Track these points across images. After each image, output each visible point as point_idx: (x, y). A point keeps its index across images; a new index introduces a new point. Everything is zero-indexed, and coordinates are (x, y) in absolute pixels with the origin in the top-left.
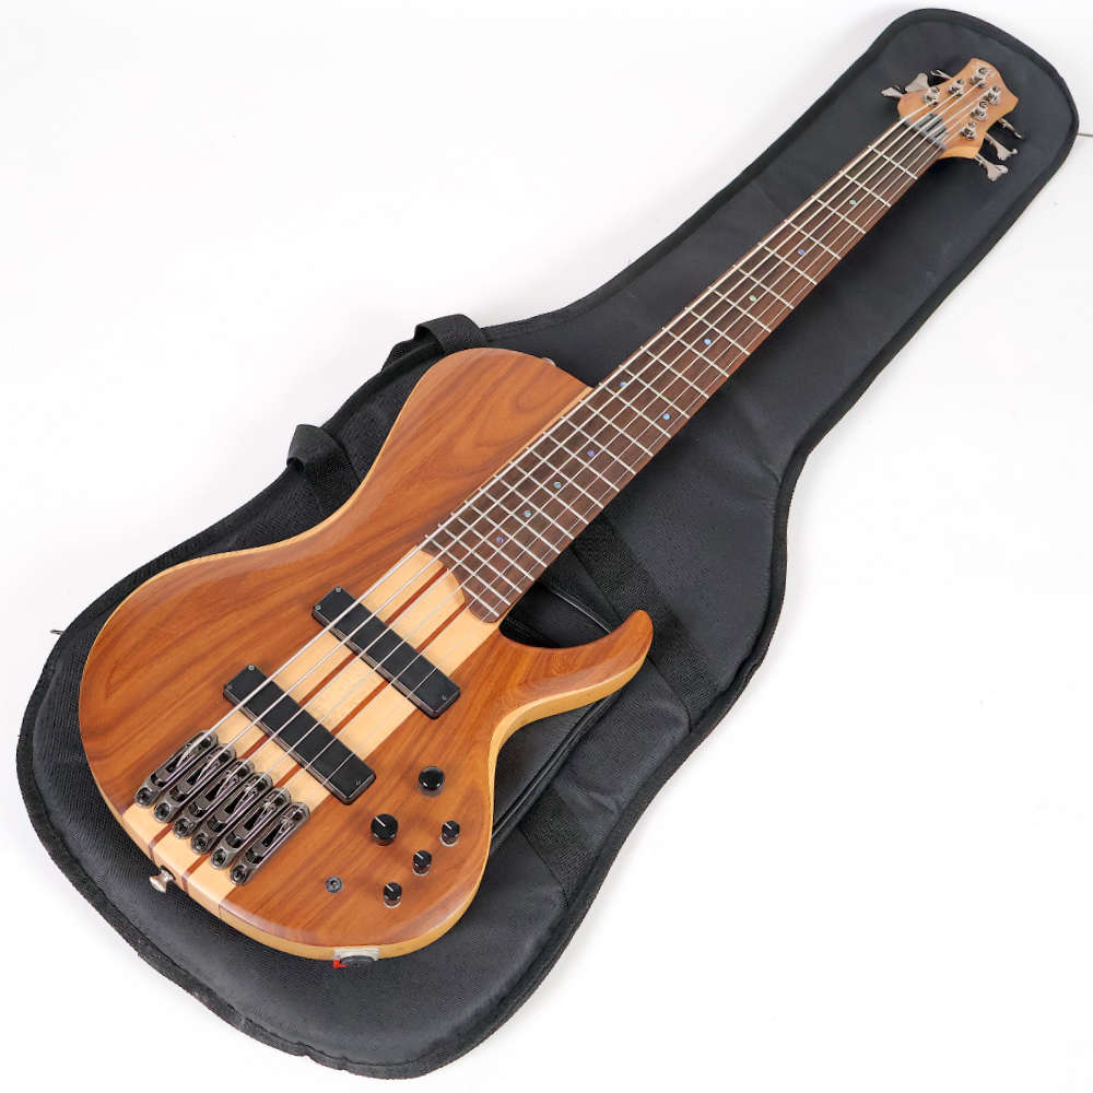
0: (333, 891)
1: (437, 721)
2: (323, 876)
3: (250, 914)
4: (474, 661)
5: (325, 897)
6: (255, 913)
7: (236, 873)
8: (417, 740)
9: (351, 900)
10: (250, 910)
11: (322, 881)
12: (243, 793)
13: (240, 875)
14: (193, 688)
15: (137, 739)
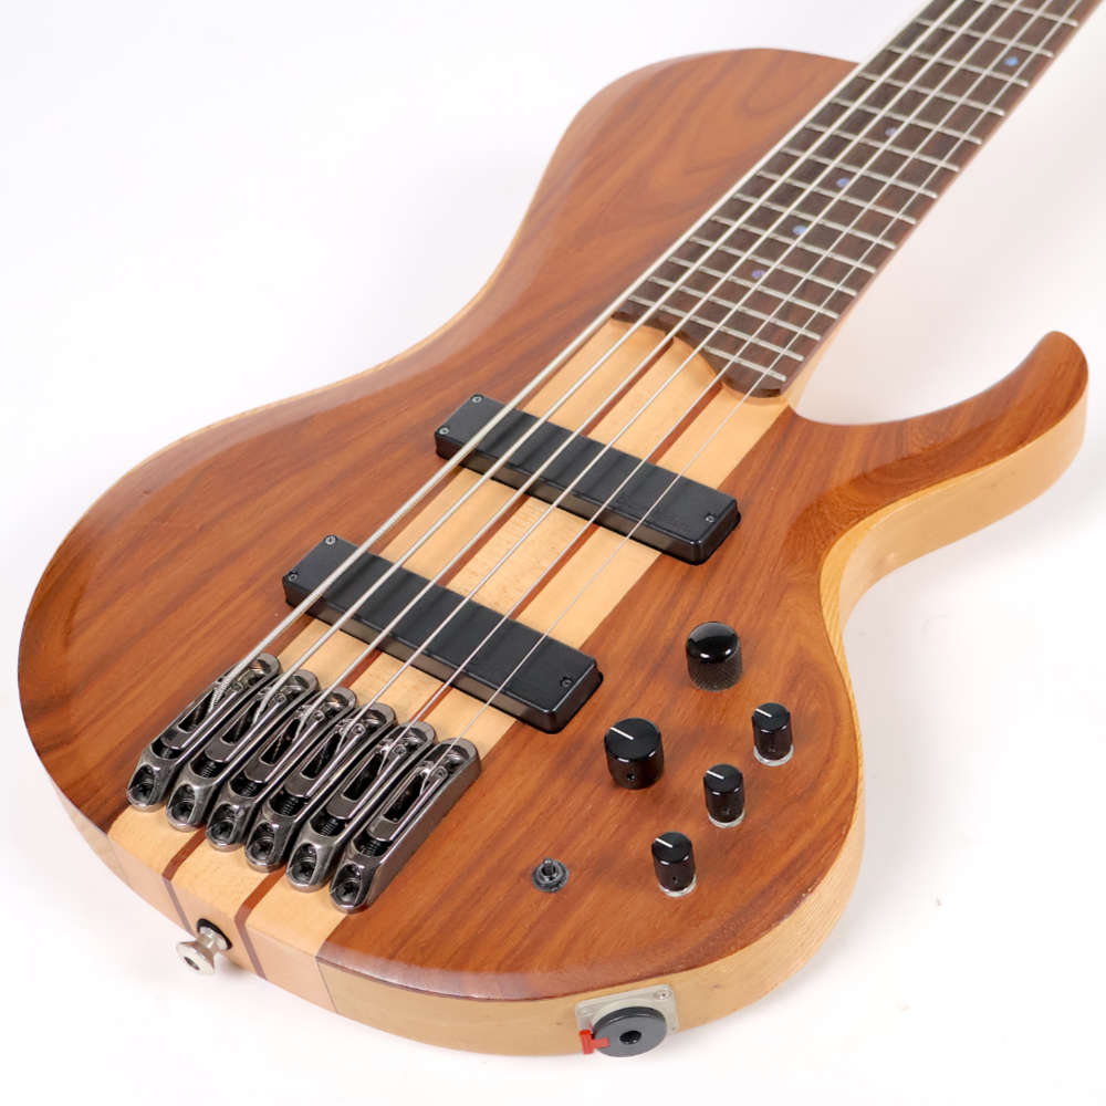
0: (548, 887)
1: (704, 565)
2: (521, 866)
3: (381, 961)
4: (755, 465)
5: (536, 902)
6: (391, 957)
7: (343, 890)
8: (672, 603)
9: (592, 897)
10: (378, 955)
11: (523, 875)
12: (337, 738)
13: (342, 882)
14: (227, 602)
15: (129, 698)
